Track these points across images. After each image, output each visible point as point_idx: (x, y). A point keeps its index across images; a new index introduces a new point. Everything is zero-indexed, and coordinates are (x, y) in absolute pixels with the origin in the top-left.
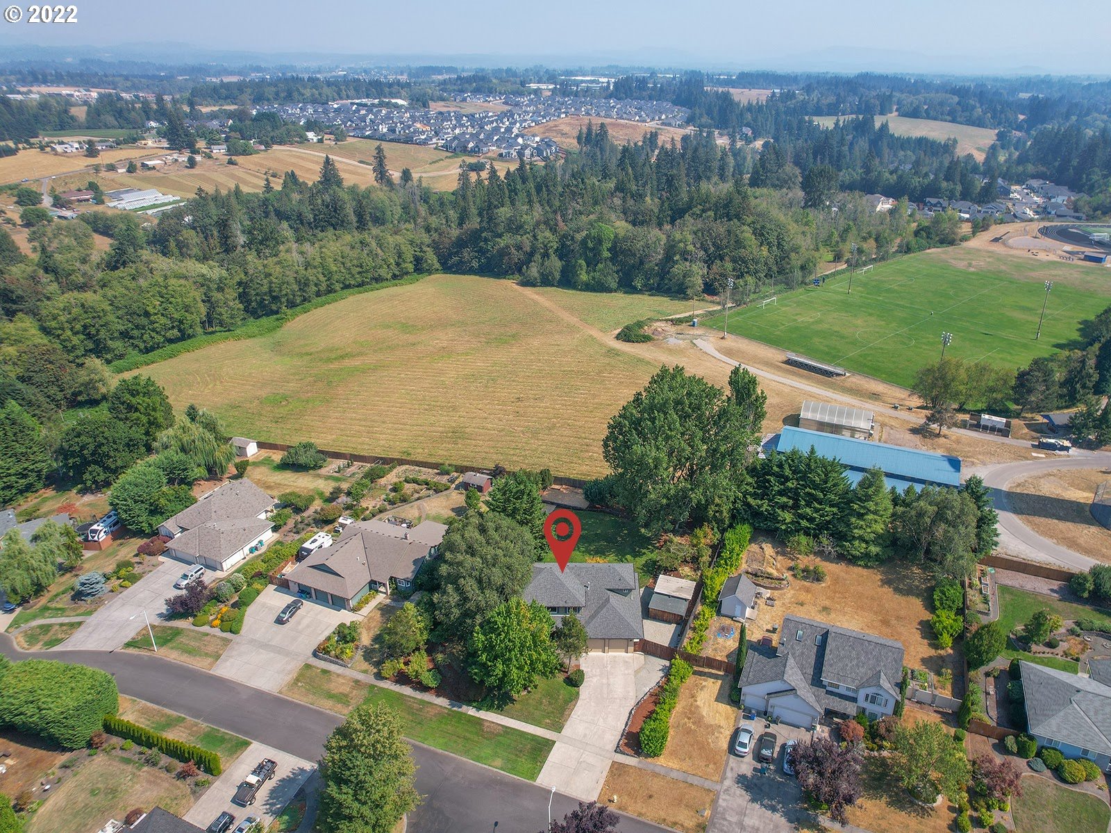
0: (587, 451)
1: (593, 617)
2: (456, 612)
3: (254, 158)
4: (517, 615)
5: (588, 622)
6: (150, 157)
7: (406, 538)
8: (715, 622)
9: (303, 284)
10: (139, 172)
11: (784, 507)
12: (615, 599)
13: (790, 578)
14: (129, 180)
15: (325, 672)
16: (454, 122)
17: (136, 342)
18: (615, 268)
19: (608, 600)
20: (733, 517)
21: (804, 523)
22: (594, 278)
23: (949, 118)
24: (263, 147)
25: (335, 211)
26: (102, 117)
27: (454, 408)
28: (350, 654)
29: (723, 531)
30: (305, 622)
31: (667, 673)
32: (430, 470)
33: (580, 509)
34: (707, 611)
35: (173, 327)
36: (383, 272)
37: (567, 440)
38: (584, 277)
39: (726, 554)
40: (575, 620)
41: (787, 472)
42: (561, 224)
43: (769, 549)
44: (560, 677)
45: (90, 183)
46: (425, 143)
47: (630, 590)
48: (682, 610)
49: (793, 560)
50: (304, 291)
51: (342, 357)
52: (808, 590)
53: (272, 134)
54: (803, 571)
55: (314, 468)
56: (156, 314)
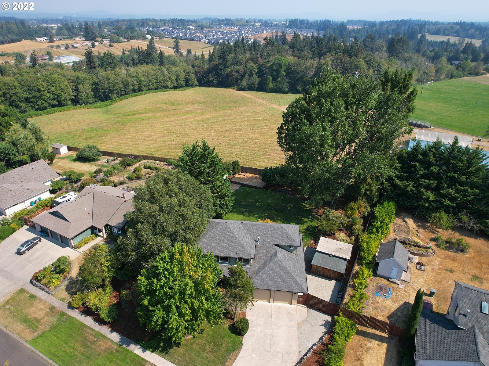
0: (266, 155)
1: (261, 269)
2: (133, 255)
3: (122, 44)
4: (180, 262)
5: (256, 273)
6: (76, 43)
7: (124, 198)
8: (372, 282)
9: (126, 84)
10: (70, 49)
11: (428, 188)
12: (281, 254)
13: (435, 248)
14: (65, 52)
15: (33, 297)
16: (214, 33)
17: (33, 105)
18: (288, 81)
19: (275, 254)
20: (380, 196)
21: (446, 202)
22: (276, 86)
23: (456, 35)
24: (126, 40)
25: (148, 55)
26: (62, 31)
27: (187, 134)
28: (56, 283)
29: (373, 206)
30: (38, 254)
31: (331, 329)
32: (162, 163)
33: (258, 188)
34: (366, 271)
35: (54, 99)
36: (169, 84)
37: (253, 149)
38: (271, 85)
39: (377, 224)
40: (242, 271)
41: (432, 159)
42: (260, 59)
43: (411, 222)
44: (227, 323)
45: (47, 52)
46: (199, 40)
47: (296, 247)
48: (342, 268)
49: (434, 233)
50: (127, 88)
51: (135, 114)
52: (453, 259)
53: (131, 35)
54: (447, 242)
55: (94, 160)
56: (44, 91)
